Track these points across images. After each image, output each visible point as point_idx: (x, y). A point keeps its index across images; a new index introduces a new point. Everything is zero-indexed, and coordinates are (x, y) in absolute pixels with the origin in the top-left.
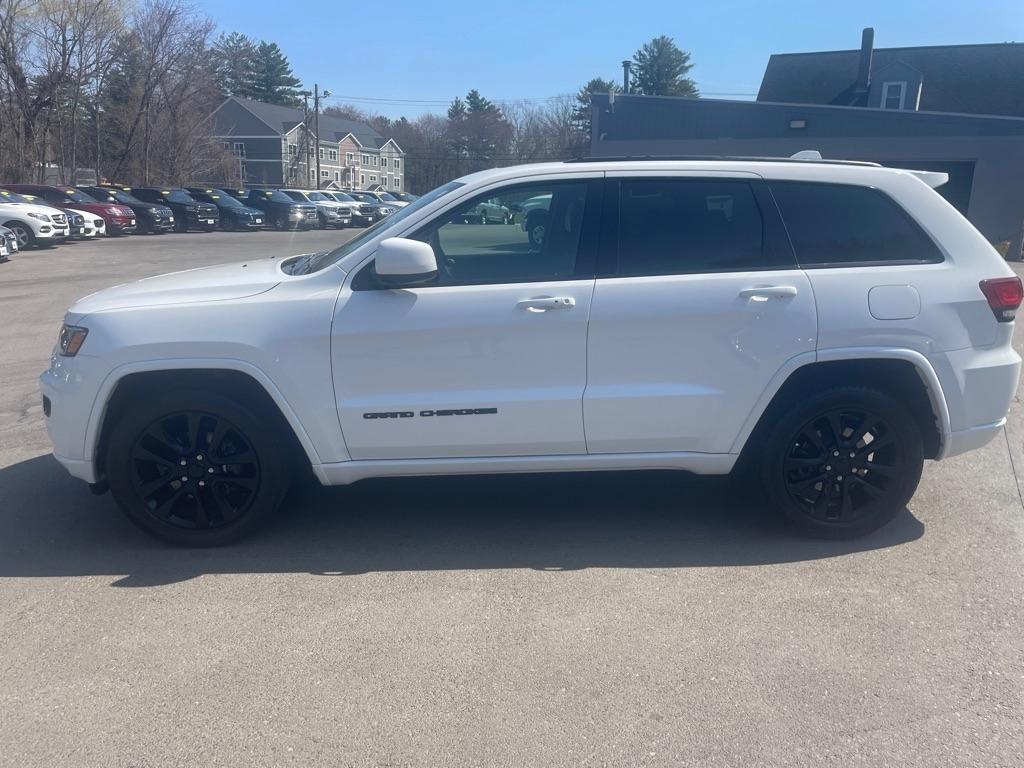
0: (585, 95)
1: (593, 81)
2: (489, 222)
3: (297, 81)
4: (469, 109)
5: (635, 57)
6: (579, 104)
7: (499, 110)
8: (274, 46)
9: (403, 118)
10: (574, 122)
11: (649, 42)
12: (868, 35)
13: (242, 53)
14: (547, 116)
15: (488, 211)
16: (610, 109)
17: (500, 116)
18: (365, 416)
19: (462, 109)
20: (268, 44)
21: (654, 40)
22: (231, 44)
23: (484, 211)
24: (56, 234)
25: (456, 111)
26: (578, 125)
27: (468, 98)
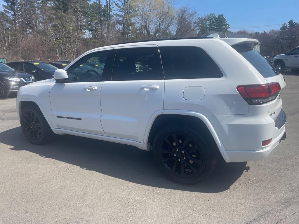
3: (228, 24)
4: (289, 26)
8: (222, 15)
9: (264, 32)
13: (212, 19)
19: (286, 26)
20: (220, 15)
22: (210, 16)
24: (139, 71)
25: (284, 27)
27: (289, 23)
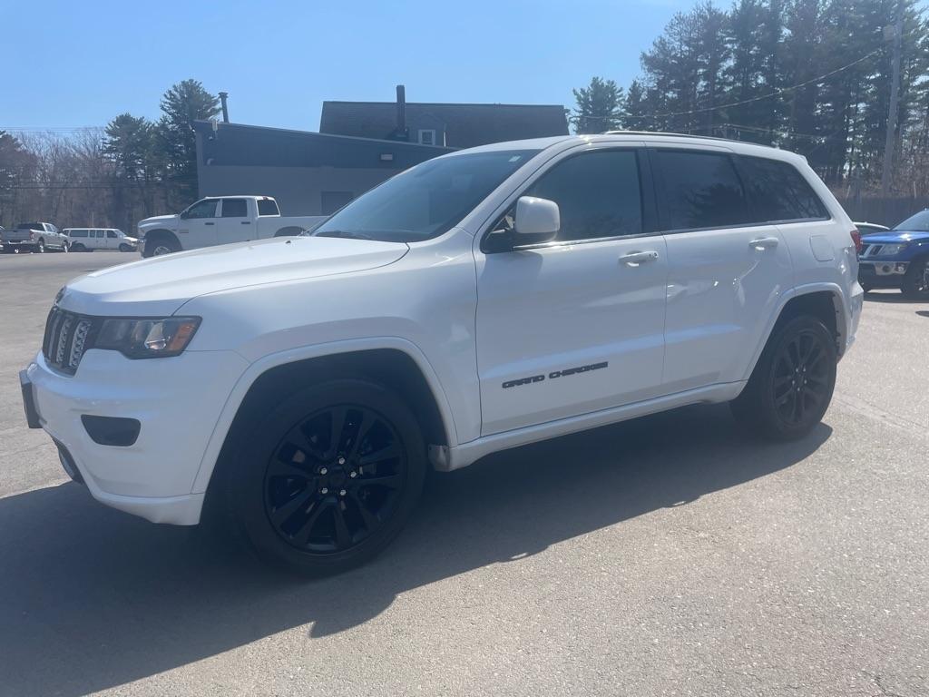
0: (114, 129)
1: (122, 117)
2: (48, 250)
5: (165, 96)
6: (109, 138)
7: (16, 139)
10: (106, 155)
11: (178, 84)
12: (401, 90)
14: (74, 147)
15: (45, 239)
16: (213, 135)
17: (19, 146)
18: (504, 386)
21: (183, 82)
23: (41, 239)
26: (111, 158)
